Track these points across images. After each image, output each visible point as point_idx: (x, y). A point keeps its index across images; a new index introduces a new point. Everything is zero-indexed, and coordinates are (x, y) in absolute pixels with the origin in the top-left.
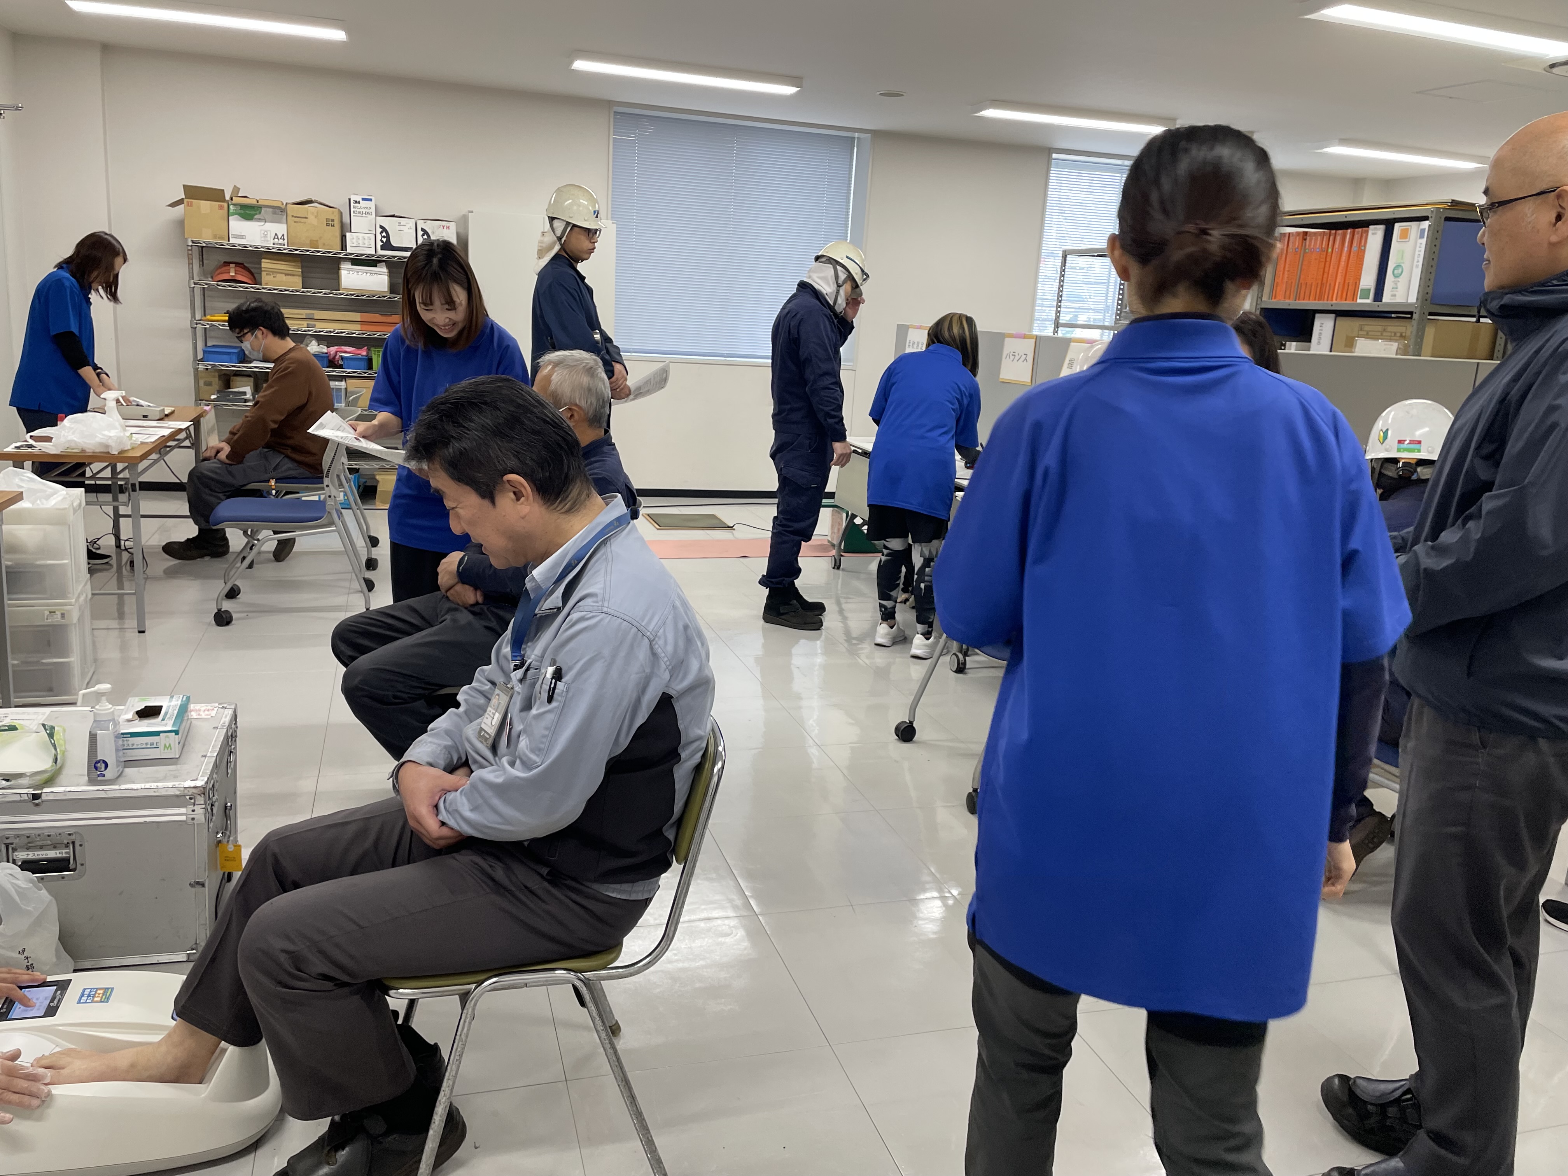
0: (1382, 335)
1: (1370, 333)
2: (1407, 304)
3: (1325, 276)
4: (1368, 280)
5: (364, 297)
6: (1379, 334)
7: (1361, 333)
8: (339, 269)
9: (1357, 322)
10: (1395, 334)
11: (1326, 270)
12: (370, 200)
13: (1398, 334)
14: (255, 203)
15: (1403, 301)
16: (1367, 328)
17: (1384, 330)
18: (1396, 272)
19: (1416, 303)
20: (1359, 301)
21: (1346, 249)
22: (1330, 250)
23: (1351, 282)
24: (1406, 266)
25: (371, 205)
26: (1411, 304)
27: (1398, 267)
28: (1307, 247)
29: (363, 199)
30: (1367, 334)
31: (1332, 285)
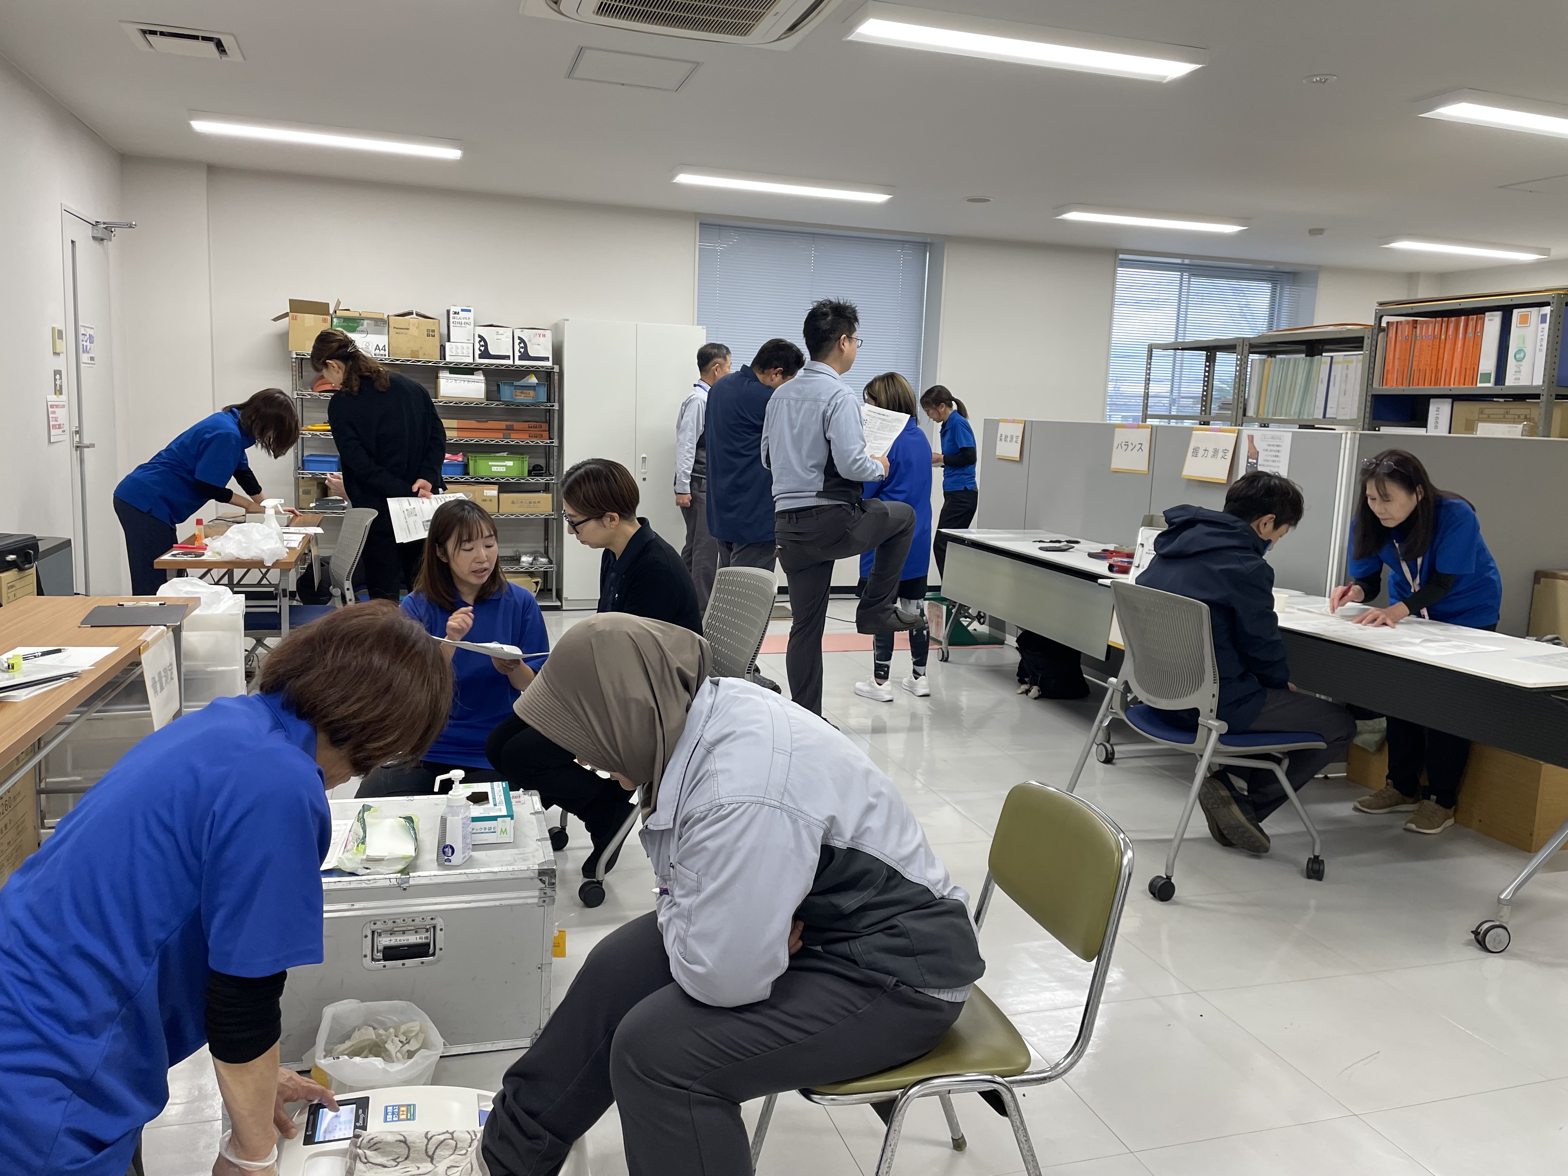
0: (1504, 417)
1: (1491, 416)
2: (1531, 387)
3: (1440, 361)
4: (1488, 363)
5: (462, 405)
6: (1502, 416)
7: (1481, 416)
8: (437, 378)
9: (1475, 407)
10: (1519, 416)
11: (1441, 356)
12: (470, 311)
13: (1523, 417)
14: (358, 315)
15: (1528, 383)
16: (1487, 411)
17: (1507, 412)
18: (1518, 356)
19: (1542, 386)
20: (1479, 385)
21: (1461, 336)
22: (1443, 337)
23: (1468, 367)
24: (1529, 351)
25: (470, 315)
26: (1537, 387)
27: (1520, 351)
28: (1418, 334)
29: (462, 310)
30: (1489, 417)
31: (1449, 370)
